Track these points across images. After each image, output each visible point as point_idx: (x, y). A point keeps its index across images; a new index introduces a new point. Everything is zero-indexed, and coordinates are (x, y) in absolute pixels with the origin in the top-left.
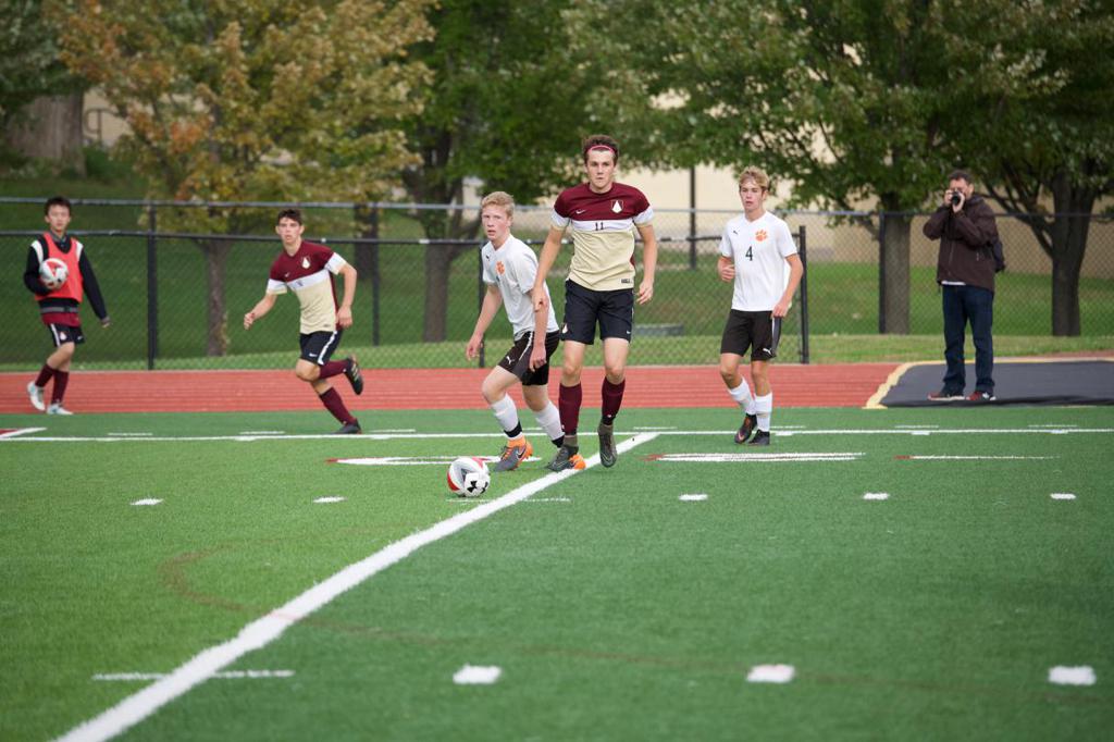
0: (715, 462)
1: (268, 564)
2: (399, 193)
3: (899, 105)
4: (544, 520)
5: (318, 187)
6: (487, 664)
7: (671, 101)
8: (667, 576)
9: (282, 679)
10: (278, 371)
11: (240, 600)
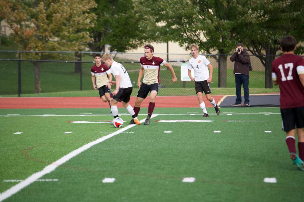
0: (174, 122)
1: (51, 150)
2: (87, 49)
3: (223, 25)
4: (127, 138)
5: (65, 47)
6: (111, 177)
7: (162, 24)
8: (161, 153)
9: (55, 181)
10: (54, 97)
11: (44, 160)
